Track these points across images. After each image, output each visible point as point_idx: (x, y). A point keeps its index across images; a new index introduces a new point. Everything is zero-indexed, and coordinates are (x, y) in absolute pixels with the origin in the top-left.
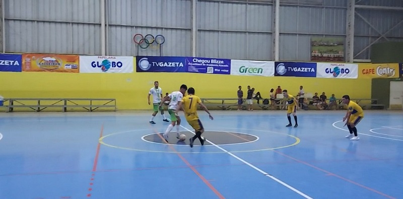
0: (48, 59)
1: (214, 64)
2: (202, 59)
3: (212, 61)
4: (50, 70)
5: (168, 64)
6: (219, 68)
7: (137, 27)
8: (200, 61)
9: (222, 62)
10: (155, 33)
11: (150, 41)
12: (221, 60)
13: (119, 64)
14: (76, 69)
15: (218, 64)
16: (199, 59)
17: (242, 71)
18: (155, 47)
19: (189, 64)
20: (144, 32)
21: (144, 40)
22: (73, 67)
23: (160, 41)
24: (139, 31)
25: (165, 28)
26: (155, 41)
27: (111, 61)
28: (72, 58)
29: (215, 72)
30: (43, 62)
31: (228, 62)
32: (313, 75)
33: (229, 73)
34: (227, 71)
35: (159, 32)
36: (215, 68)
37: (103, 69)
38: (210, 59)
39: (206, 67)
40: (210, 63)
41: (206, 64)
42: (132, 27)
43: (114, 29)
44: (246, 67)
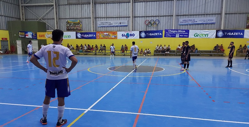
0: (105, 34)
1: (180, 32)
2: (173, 30)
3: (179, 31)
4: (106, 38)
5: (154, 34)
6: (182, 34)
7: (147, 17)
8: (172, 31)
9: (184, 31)
10: (155, 19)
11: (152, 23)
12: (184, 30)
13: (133, 35)
14: (116, 37)
15: (182, 33)
16: (172, 30)
17: (196, 36)
18: (155, 25)
19: (166, 33)
20: (150, 19)
21: (150, 22)
22: (115, 37)
23: (157, 23)
24: (148, 18)
25: (160, 16)
26: (155, 23)
27: (130, 33)
29: (180, 37)
30: (104, 35)
31: (188, 31)
32: (242, 37)
33: (188, 37)
34: (186, 36)
35: (157, 18)
36: (180, 34)
37: (126, 37)
38: (178, 30)
39: (175, 34)
40: (178, 32)
41: (175, 33)
42: (144, 17)
43: (136, 18)
44: (198, 34)
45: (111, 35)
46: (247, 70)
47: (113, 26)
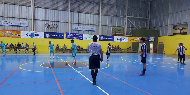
0: (7, 32)
1: (77, 35)
2: (72, 33)
3: (76, 35)
4: (8, 37)
5: (57, 36)
6: (78, 37)
7: (46, 21)
8: (71, 34)
9: (80, 35)
10: (54, 23)
11: (52, 26)
12: (80, 34)
13: (38, 35)
14: (20, 36)
15: (78, 36)
16: (71, 33)
17: (87, 38)
18: (54, 29)
19: (67, 35)
20: (49, 23)
21: (49, 26)
22: (18, 36)
23: (56, 27)
24: (47, 22)
25: (58, 22)
26: (54, 26)
27: (35, 33)
28: (18, 32)
29: (77, 39)
30: (5, 33)
31: (82, 35)
32: (113, 40)
33: (82, 39)
34: (82, 38)
35: (56, 23)
36: (77, 37)
37: (31, 37)
38: (75, 34)
39: (74, 37)
40: (75, 35)
41: (74, 35)
42: (44, 21)
43: (37, 21)
44: (89, 37)
45: (14, 34)
46: (135, 61)
47: (12, 26)
